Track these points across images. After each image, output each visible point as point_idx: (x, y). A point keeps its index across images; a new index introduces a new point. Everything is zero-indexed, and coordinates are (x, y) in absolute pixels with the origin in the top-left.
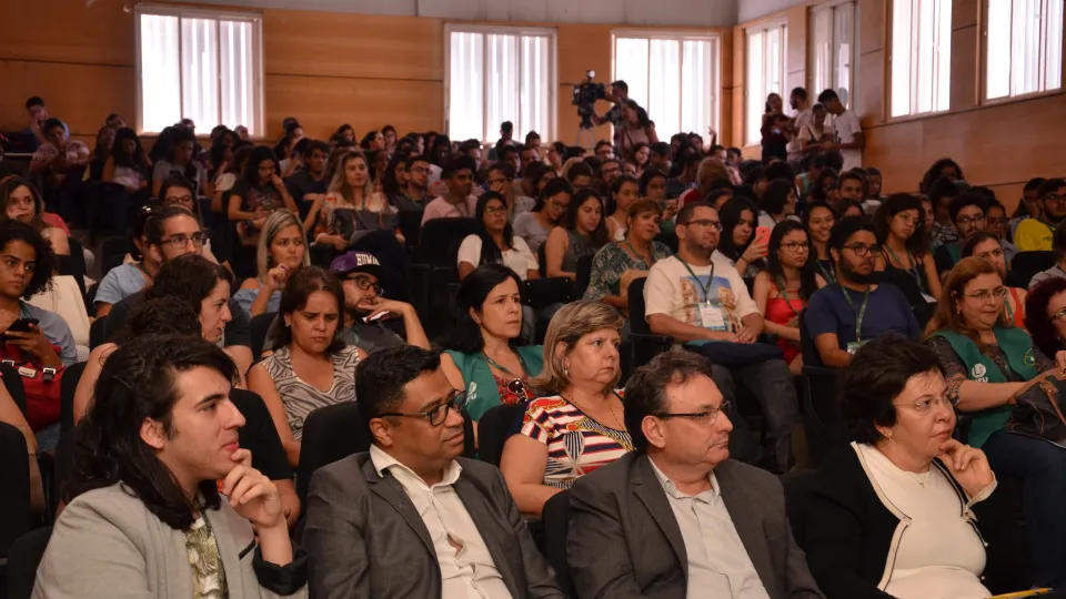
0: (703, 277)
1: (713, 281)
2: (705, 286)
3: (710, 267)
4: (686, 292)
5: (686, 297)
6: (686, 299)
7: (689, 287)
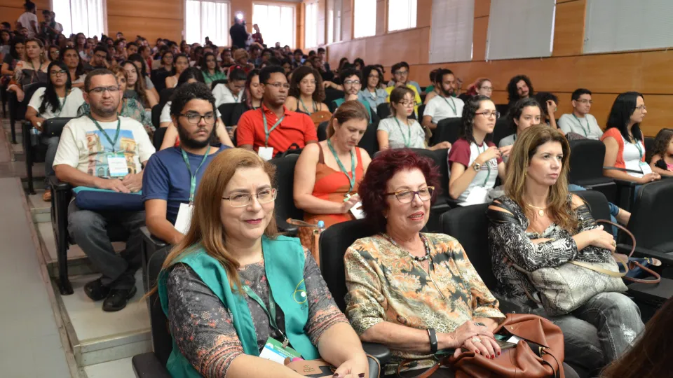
0: (111, 130)
1: (120, 135)
2: (112, 139)
3: (117, 121)
4: (91, 143)
5: (90, 146)
6: (91, 149)
7: (94, 139)
